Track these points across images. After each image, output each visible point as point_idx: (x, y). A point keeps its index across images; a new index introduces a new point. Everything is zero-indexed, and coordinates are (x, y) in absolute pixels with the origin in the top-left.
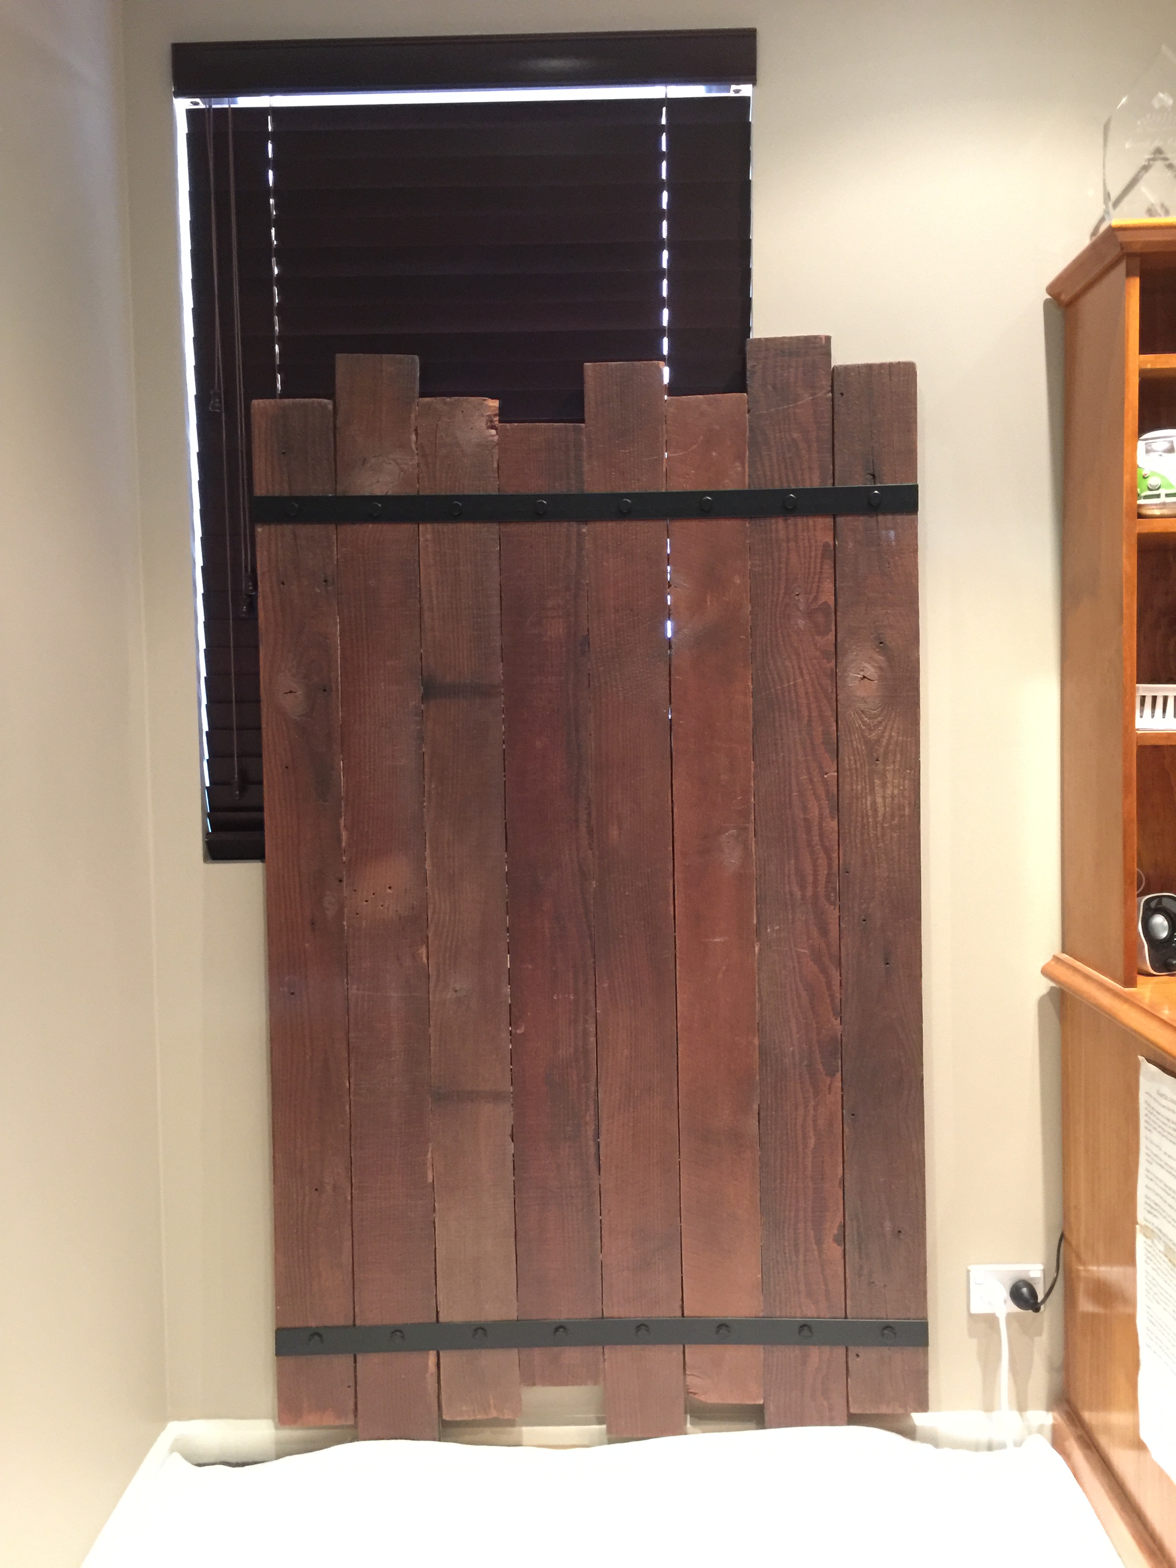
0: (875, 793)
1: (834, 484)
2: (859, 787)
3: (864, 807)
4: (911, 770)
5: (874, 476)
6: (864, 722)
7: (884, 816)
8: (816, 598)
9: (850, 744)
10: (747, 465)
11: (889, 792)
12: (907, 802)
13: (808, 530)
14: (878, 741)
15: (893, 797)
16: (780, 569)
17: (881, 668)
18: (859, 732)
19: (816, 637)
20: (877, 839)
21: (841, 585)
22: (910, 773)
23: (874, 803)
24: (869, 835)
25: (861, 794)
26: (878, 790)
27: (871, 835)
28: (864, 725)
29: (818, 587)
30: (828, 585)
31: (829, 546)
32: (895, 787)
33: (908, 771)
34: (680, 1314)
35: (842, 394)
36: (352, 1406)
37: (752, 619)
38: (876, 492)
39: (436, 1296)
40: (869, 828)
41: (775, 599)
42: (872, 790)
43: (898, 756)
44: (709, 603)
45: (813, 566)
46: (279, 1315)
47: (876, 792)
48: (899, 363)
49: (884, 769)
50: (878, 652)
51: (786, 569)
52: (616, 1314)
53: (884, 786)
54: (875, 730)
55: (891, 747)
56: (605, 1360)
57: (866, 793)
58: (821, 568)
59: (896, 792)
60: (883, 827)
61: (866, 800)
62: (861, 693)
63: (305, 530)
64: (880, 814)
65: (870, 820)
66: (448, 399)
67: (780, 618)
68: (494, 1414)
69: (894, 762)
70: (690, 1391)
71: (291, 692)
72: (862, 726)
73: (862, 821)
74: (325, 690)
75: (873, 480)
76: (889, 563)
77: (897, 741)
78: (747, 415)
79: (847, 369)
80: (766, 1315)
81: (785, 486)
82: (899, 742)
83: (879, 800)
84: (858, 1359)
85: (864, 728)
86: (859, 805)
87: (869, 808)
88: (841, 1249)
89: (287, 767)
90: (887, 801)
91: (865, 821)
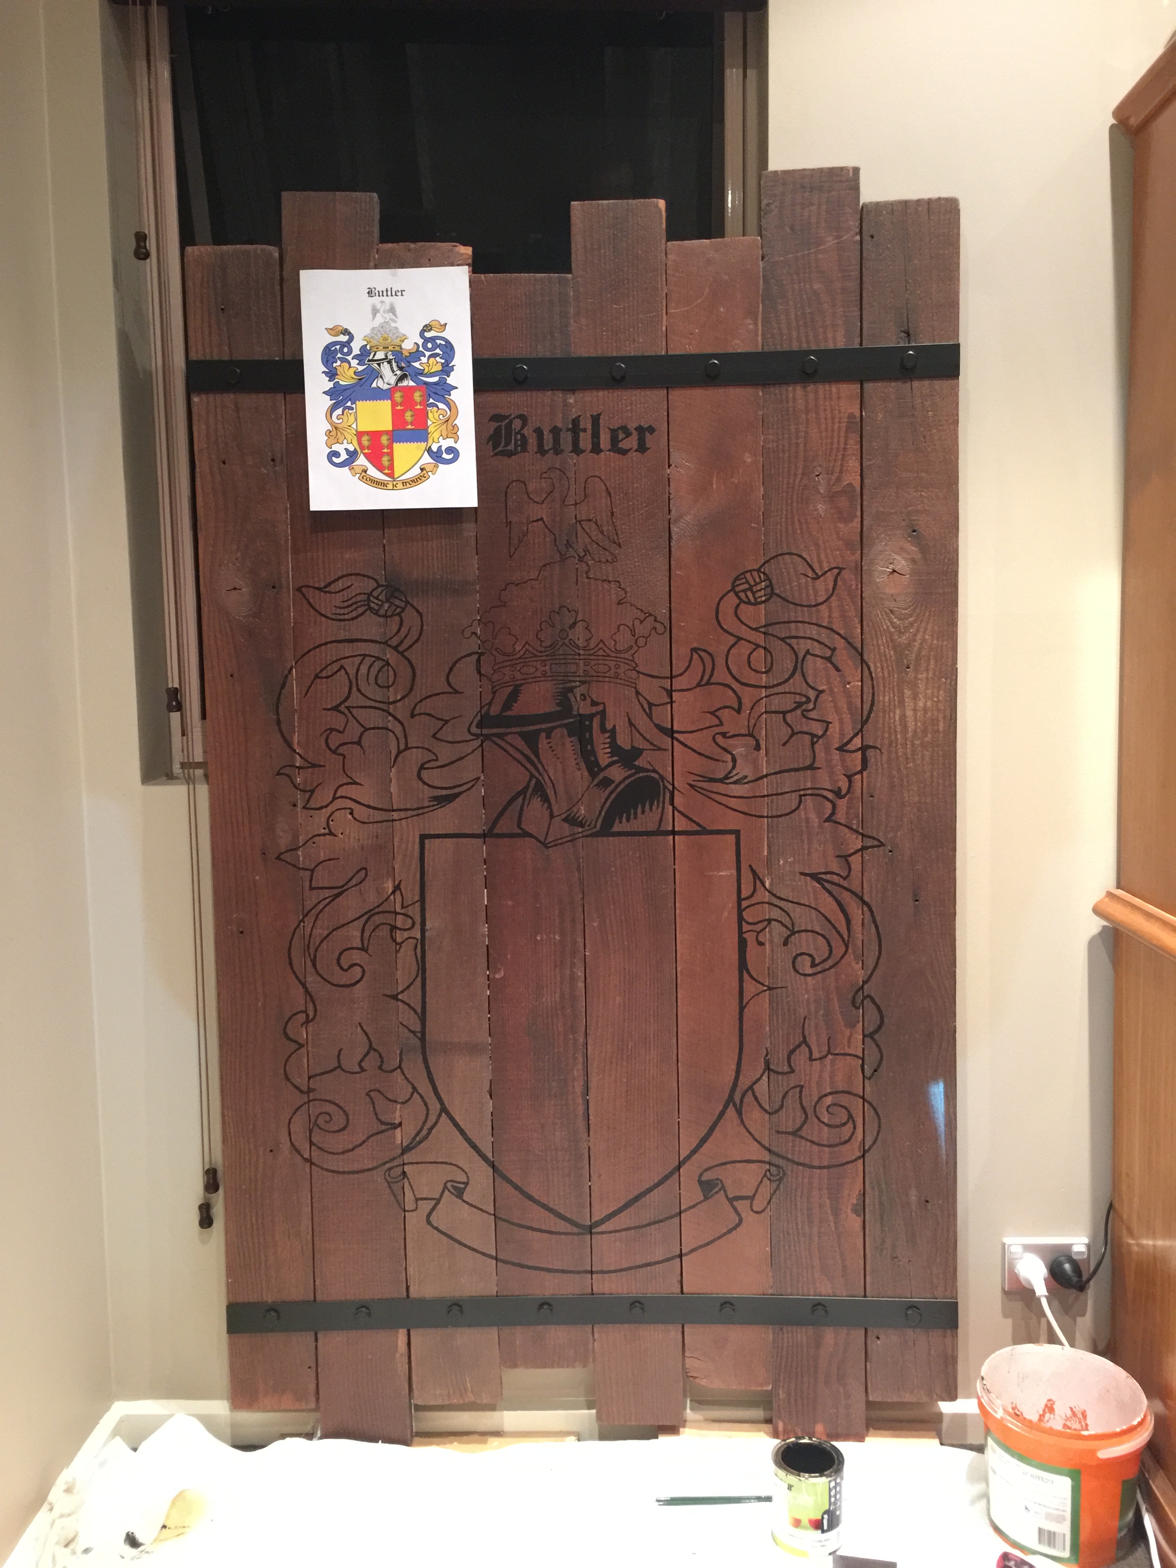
0: (904, 705)
1: (861, 344)
2: (887, 699)
3: (892, 721)
4: (946, 679)
5: (908, 334)
6: (892, 623)
7: (915, 732)
8: (839, 479)
9: (876, 649)
10: (760, 322)
11: (921, 704)
12: (941, 716)
13: (831, 398)
14: (909, 645)
15: (925, 710)
16: (797, 445)
17: (913, 561)
18: (888, 635)
19: (839, 524)
20: (907, 758)
21: (869, 463)
22: (945, 682)
23: (903, 717)
24: (897, 753)
25: (889, 706)
26: (909, 702)
27: (900, 754)
28: (893, 627)
29: (842, 466)
30: (853, 464)
31: (855, 417)
32: (928, 698)
33: (944, 680)
34: (679, 1291)
35: (872, 237)
36: (312, 1386)
37: (765, 504)
38: (911, 352)
39: (406, 1268)
40: (897, 746)
41: (791, 481)
42: (902, 702)
43: (932, 662)
44: (715, 487)
45: (835, 440)
46: (231, 1288)
47: (907, 704)
48: (939, 199)
49: (915, 677)
50: (909, 542)
51: (805, 445)
52: (607, 1290)
53: (915, 697)
54: (905, 631)
55: (923, 653)
56: (594, 1340)
57: (895, 705)
58: (846, 444)
59: (929, 704)
60: (913, 745)
61: (895, 713)
62: (890, 590)
63: (248, 400)
64: (910, 730)
65: (899, 736)
66: (412, 246)
67: (797, 503)
68: (470, 1397)
69: (927, 670)
70: (689, 1374)
71: (235, 589)
72: (891, 628)
73: (890, 737)
74: (274, 587)
75: (907, 339)
76: (924, 437)
77: (931, 644)
78: (761, 263)
79: (878, 207)
80: (776, 1293)
81: (805, 347)
82: (934, 646)
83: (909, 713)
84: (879, 1342)
85: (893, 630)
86: (887, 719)
87: (898, 723)
88: (859, 1220)
89: (232, 676)
90: (919, 714)
91: (893, 737)
